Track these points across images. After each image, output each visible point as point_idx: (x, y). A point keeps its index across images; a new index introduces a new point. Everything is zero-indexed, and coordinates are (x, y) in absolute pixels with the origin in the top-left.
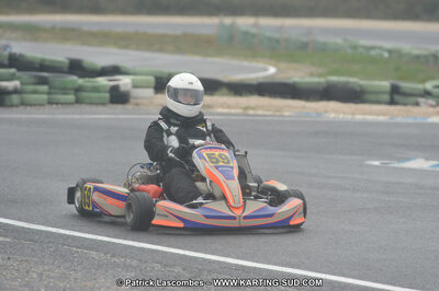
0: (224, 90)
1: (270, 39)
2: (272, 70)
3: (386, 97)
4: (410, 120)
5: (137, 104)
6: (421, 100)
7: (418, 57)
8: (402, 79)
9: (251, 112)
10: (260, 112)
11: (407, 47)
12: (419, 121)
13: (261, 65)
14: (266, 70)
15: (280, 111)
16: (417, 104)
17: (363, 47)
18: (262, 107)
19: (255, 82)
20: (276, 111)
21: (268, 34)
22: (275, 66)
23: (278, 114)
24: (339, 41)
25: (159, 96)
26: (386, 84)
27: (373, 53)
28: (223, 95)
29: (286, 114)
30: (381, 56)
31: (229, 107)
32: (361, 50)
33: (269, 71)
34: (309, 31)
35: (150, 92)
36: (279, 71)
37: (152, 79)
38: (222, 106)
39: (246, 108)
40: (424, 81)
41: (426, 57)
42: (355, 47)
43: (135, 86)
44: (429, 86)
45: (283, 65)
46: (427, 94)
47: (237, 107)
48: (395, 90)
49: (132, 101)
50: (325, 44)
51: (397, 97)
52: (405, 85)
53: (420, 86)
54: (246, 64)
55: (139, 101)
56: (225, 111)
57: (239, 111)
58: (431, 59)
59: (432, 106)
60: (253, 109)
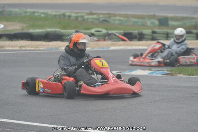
7: (56, 16)
10: (28, 48)
15: (37, 47)
17: (29, 12)
18: (28, 46)
20: (36, 47)
22: (3, 24)
23: (37, 49)
27: (36, 14)
29: (41, 49)
30: (40, 16)
31: (12, 47)
32: (28, 14)
33: (1, 27)
38: (9, 46)
39: (21, 47)
41: (60, 15)
42: (26, 12)
44: (93, 31)
46: (92, 35)
47: (16, 46)
53: (89, 31)
57: (17, 48)
58: (62, 17)
59: (96, 41)
60: (24, 47)
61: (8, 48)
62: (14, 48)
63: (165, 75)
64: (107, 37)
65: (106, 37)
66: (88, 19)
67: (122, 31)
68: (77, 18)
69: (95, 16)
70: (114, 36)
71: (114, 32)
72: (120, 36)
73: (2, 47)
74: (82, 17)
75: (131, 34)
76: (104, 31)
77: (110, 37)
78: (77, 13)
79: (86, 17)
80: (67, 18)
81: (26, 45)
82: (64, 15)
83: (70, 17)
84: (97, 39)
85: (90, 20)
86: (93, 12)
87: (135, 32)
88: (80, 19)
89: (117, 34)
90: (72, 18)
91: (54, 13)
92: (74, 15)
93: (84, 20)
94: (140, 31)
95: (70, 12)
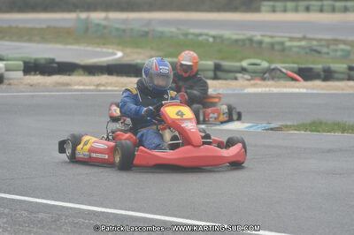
0: (81, 72)
1: (117, 29)
2: (119, 54)
3: (211, 74)
4: (230, 92)
5: (10, 84)
6: (239, 75)
7: (237, 41)
8: (223, 59)
9: (102, 88)
10: (109, 88)
11: (228, 34)
12: (236, 92)
13: (110, 51)
14: (115, 54)
16: (236, 79)
17: (193, 34)
18: (111, 84)
19: (105, 64)
21: (117, 26)
22: (122, 51)
24: (174, 30)
25: (27, 77)
26: (210, 63)
27: (200, 38)
28: (80, 75)
30: (207, 40)
31: (84, 85)
32: (190, 37)
33: (118, 55)
34: (149, 22)
35: (20, 74)
36: (125, 54)
37: (21, 63)
38: (79, 84)
39: (98, 85)
40: (241, 60)
41: (243, 41)
42: (186, 35)
43: (8, 70)
44: (245, 64)
45: (128, 50)
46: (243, 70)
47: (90, 85)
48: (218, 68)
49: (6, 81)
50: (162, 33)
51: (219, 74)
52: (226, 64)
53: (238, 64)
54: (98, 49)
55: (11, 81)
56: (81, 87)
57: (92, 87)
58: (247, 42)
59: (248, 80)
60: (103, 85)
61: (76, 87)
62: (87, 88)
63: (268, 129)
64: (267, 75)
65: (265, 73)
66: (290, 47)
67: (295, 66)
68: (272, 45)
69: (303, 43)
70: (278, 72)
71: (279, 66)
72: (289, 73)
73: (68, 84)
74: (282, 43)
75: (310, 70)
76: (265, 65)
77: (273, 74)
78: (272, 37)
79: (288, 44)
80: (255, 45)
81: (107, 83)
82: (251, 40)
83: (260, 43)
84: (249, 77)
85: (295, 50)
86: (309, 36)
87: (318, 67)
88: (277, 47)
89: (284, 70)
90: (264, 45)
91: (235, 37)
92: (267, 40)
93: (283, 50)
94: (327, 65)
95: (263, 36)
